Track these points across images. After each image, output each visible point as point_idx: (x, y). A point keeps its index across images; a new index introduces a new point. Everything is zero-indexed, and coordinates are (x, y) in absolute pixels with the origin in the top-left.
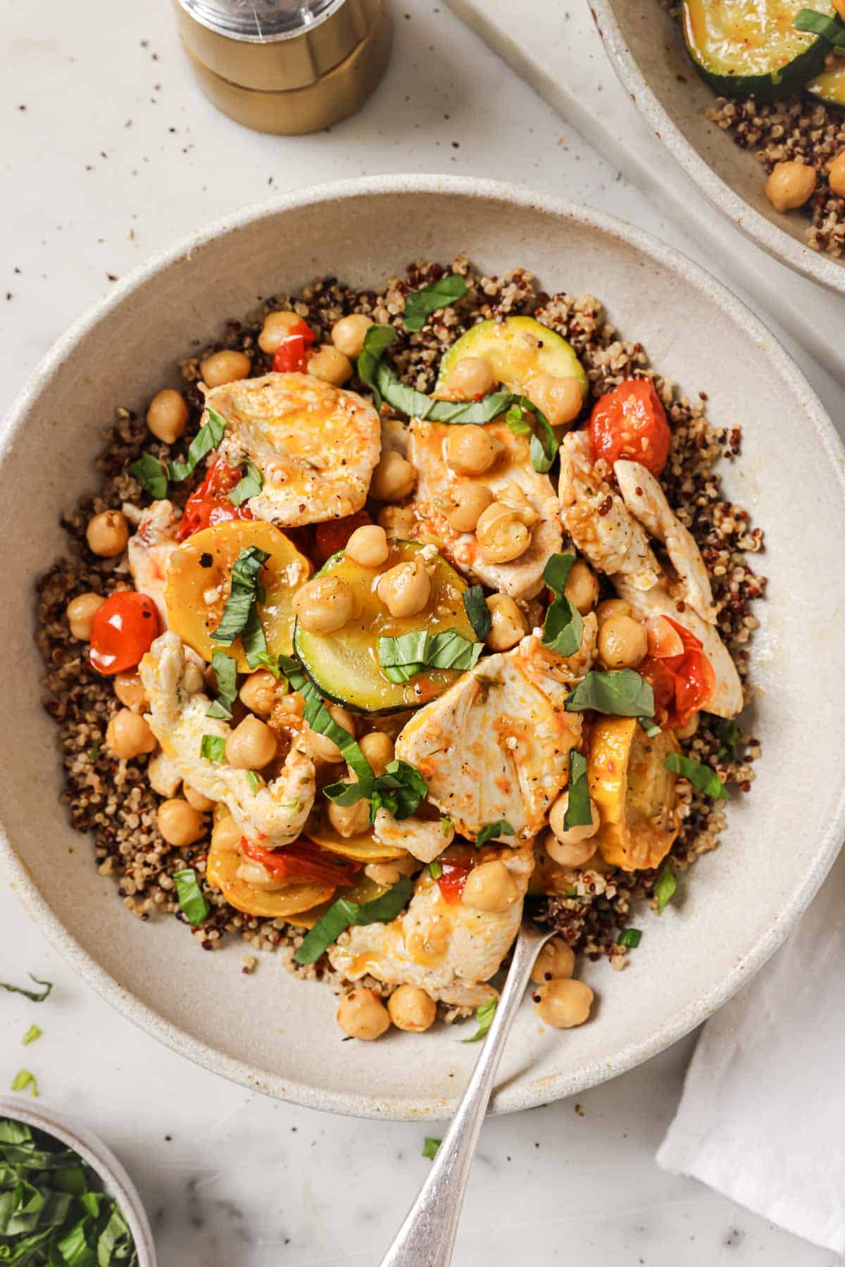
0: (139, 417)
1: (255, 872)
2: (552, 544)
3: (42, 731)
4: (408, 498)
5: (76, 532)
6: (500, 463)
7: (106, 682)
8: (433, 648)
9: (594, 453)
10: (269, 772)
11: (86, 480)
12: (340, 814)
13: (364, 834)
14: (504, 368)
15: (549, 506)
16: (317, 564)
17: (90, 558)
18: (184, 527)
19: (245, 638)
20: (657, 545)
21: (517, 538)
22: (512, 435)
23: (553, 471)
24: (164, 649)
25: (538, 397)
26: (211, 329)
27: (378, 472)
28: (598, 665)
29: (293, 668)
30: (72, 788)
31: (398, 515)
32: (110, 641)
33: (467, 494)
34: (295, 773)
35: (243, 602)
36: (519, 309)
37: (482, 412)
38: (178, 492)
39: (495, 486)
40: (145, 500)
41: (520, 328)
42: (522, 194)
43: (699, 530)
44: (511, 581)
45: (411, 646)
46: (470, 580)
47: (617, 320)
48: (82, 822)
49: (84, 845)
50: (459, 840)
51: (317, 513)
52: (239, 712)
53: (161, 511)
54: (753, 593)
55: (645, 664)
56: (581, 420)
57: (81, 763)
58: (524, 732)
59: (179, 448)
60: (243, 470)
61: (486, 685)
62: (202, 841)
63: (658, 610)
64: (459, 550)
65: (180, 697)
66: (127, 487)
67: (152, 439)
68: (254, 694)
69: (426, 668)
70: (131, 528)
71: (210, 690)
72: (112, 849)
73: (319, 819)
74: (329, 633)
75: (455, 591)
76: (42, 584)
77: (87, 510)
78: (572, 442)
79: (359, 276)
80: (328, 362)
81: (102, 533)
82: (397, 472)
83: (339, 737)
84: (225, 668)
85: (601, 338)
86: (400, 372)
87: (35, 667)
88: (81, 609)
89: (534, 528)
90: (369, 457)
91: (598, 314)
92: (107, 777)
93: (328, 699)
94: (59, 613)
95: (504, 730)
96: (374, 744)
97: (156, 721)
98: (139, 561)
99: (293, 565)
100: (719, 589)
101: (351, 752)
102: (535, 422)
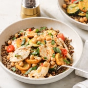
25: (52, 33)
35: (24, 42)
50: (42, 59)
58: (49, 51)
76: (3, 45)
88: (6, 47)
92: (6, 61)
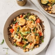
0: (13, 20)
1: (18, 43)
2: (34, 27)
3: (8, 36)
4: (27, 24)
5: (10, 25)
6: (32, 23)
7: (11, 33)
8: (28, 32)
9: (36, 22)
10: (19, 38)
11: (10, 23)
12: (23, 41)
13: (24, 42)
14: (32, 18)
15: (34, 25)
16: (22, 28)
17: (11, 27)
18: (15, 25)
19: (18, 31)
20: (39, 27)
21: (32, 27)
22: (32, 21)
23: (34, 23)
24: (14, 32)
25: (34, 19)
26: (17, 15)
27: (25, 23)
28: (36, 33)
29: (21, 33)
30: (9, 39)
31: (26, 25)
32: (11, 31)
33: (30, 24)
34: (21, 38)
35: (18, 30)
36: (33, 15)
37: (31, 20)
38: (15, 24)
39: (31, 24)
40: (13, 24)
41: (33, 16)
42: (33, 9)
43: (42, 26)
44: (32, 29)
45: (27, 32)
46: (30, 29)
47: (38, 16)
48: (10, 40)
49: (10, 42)
50: (29, 42)
51: (22, 25)
52: (18, 35)
53: (14, 25)
54: (44, 30)
55: (39, 33)
56: (36, 21)
57: (10, 37)
58: (32, 37)
59: (15, 21)
60: (18, 23)
61: (30, 34)
62: (16, 42)
63: (39, 30)
64: (29, 27)
65: (15, 34)
66: (13, 23)
67: (14, 21)
68: (19, 34)
69: (27, 33)
70: (13, 25)
71: (16, 34)
72: (11, 42)
73: (22, 41)
74: (22, 31)
75: (29, 29)
76: (8, 28)
77: (10, 24)
78: (35, 22)
79: (25, 13)
80: (23, 17)
81: (11, 26)
82: (26, 23)
83: (23, 37)
84: (17, 33)
85: (37, 16)
86: (27, 18)
87: (7, 32)
88: (10, 29)
89: (33, 26)
90: (25, 22)
91: (37, 15)
93: (22, 35)
94: (9, 30)
95: (31, 37)
96: (25, 37)
97: (14, 35)
98: (13, 27)
99: (21, 28)
100: (42, 29)
101: (23, 38)
102: (33, 21)
